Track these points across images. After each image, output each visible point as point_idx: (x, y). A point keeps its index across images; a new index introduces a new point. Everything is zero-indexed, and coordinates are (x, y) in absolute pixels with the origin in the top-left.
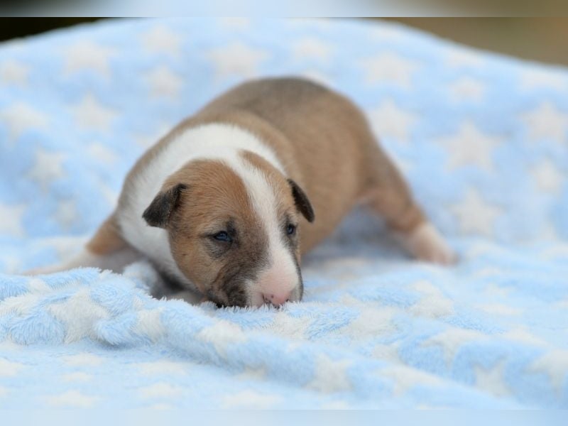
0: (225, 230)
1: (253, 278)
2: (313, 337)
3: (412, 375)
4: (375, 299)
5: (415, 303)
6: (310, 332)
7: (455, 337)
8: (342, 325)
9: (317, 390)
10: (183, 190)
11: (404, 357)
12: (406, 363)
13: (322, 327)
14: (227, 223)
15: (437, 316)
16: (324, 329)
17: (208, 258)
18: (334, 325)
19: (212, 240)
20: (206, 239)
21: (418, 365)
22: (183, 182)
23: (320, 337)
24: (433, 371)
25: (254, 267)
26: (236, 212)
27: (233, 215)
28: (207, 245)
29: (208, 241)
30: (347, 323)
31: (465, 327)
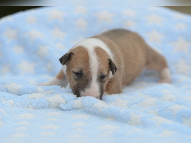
0: (80, 72)
1: (84, 91)
2: (129, 105)
3: (162, 120)
4: (150, 94)
5: (163, 96)
6: (128, 104)
7: (176, 108)
8: (139, 102)
9: (131, 124)
10: (72, 55)
11: (160, 114)
12: (160, 116)
13: (132, 103)
14: (81, 70)
15: (170, 101)
16: (133, 103)
17: (73, 80)
18: (136, 102)
19: (75, 74)
20: (74, 73)
21: (164, 117)
22: (73, 52)
23: (132, 106)
24: (169, 119)
25: (85, 87)
26: (84, 68)
27: (83, 68)
28: (73, 75)
29: (74, 74)
30: (141, 102)
31: (179, 104)
